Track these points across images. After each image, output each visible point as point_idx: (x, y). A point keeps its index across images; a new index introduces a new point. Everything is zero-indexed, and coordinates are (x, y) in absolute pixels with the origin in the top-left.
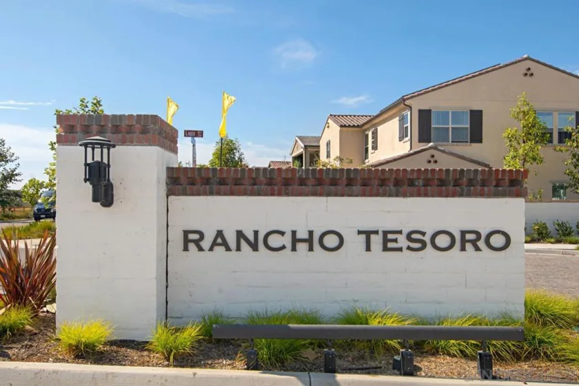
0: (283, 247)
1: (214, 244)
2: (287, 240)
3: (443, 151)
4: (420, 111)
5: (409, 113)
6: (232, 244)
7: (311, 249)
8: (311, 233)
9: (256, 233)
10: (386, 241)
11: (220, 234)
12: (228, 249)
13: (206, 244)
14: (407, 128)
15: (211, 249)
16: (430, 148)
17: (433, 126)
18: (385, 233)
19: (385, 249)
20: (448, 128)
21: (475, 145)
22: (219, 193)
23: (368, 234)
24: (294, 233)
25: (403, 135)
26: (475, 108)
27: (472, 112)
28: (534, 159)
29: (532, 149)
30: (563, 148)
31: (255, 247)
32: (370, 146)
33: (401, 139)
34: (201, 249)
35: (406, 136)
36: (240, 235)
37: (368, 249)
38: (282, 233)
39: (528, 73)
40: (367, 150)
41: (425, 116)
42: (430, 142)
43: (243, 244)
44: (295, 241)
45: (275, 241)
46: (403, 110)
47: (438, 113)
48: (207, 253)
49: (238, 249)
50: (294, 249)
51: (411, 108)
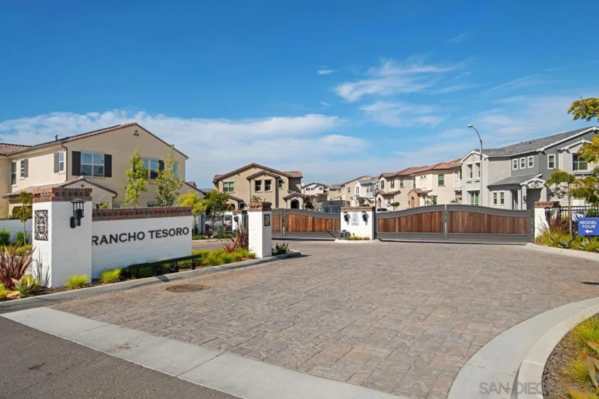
0: (126, 240)
1: (102, 241)
2: (127, 237)
3: (89, 182)
4: (74, 153)
5: (65, 153)
6: (108, 241)
7: (135, 239)
8: (135, 233)
9: (117, 235)
10: (157, 234)
11: (104, 237)
12: (107, 243)
13: (99, 242)
14: (62, 164)
15: (101, 243)
16: (81, 180)
17: (82, 164)
18: (157, 231)
19: (157, 237)
20: (91, 166)
21: (107, 178)
22: (104, 220)
23: (152, 232)
24: (129, 234)
25: (58, 168)
26: (108, 153)
27: (106, 155)
28: (143, 189)
29: (142, 184)
30: (155, 183)
31: (116, 241)
32: (18, 172)
33: (56, 171)
34: (97, 244)
35: (62, 169)
36: (111, 236)
37: (152, 237)
38: (125, 234)
39: (136, 134)
40: (14, 177)
41: (76, 156)
42: (80, 176)
43: (112, 240)
44: (130, 237)
45: (123, 238)
46: (59, 149)
47: (85, 155)
48: (99, 246)
49: (111, 242)
50: (129, 240)
51: (67, 149)
